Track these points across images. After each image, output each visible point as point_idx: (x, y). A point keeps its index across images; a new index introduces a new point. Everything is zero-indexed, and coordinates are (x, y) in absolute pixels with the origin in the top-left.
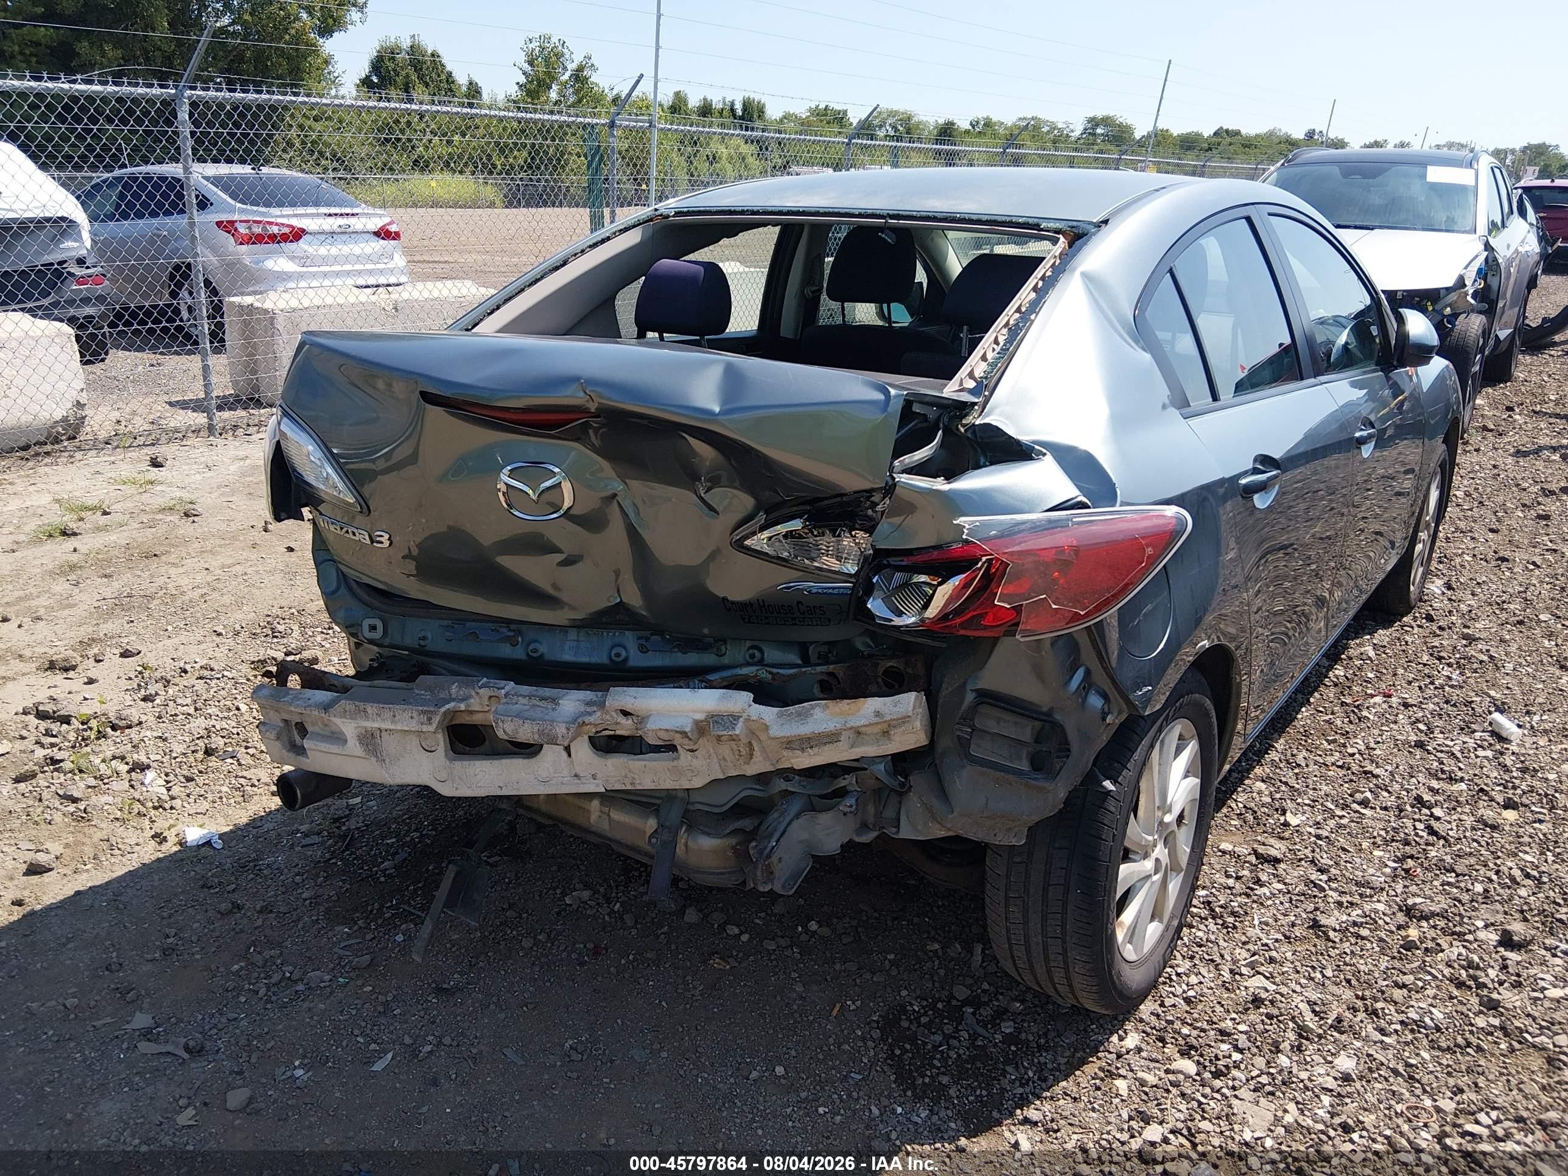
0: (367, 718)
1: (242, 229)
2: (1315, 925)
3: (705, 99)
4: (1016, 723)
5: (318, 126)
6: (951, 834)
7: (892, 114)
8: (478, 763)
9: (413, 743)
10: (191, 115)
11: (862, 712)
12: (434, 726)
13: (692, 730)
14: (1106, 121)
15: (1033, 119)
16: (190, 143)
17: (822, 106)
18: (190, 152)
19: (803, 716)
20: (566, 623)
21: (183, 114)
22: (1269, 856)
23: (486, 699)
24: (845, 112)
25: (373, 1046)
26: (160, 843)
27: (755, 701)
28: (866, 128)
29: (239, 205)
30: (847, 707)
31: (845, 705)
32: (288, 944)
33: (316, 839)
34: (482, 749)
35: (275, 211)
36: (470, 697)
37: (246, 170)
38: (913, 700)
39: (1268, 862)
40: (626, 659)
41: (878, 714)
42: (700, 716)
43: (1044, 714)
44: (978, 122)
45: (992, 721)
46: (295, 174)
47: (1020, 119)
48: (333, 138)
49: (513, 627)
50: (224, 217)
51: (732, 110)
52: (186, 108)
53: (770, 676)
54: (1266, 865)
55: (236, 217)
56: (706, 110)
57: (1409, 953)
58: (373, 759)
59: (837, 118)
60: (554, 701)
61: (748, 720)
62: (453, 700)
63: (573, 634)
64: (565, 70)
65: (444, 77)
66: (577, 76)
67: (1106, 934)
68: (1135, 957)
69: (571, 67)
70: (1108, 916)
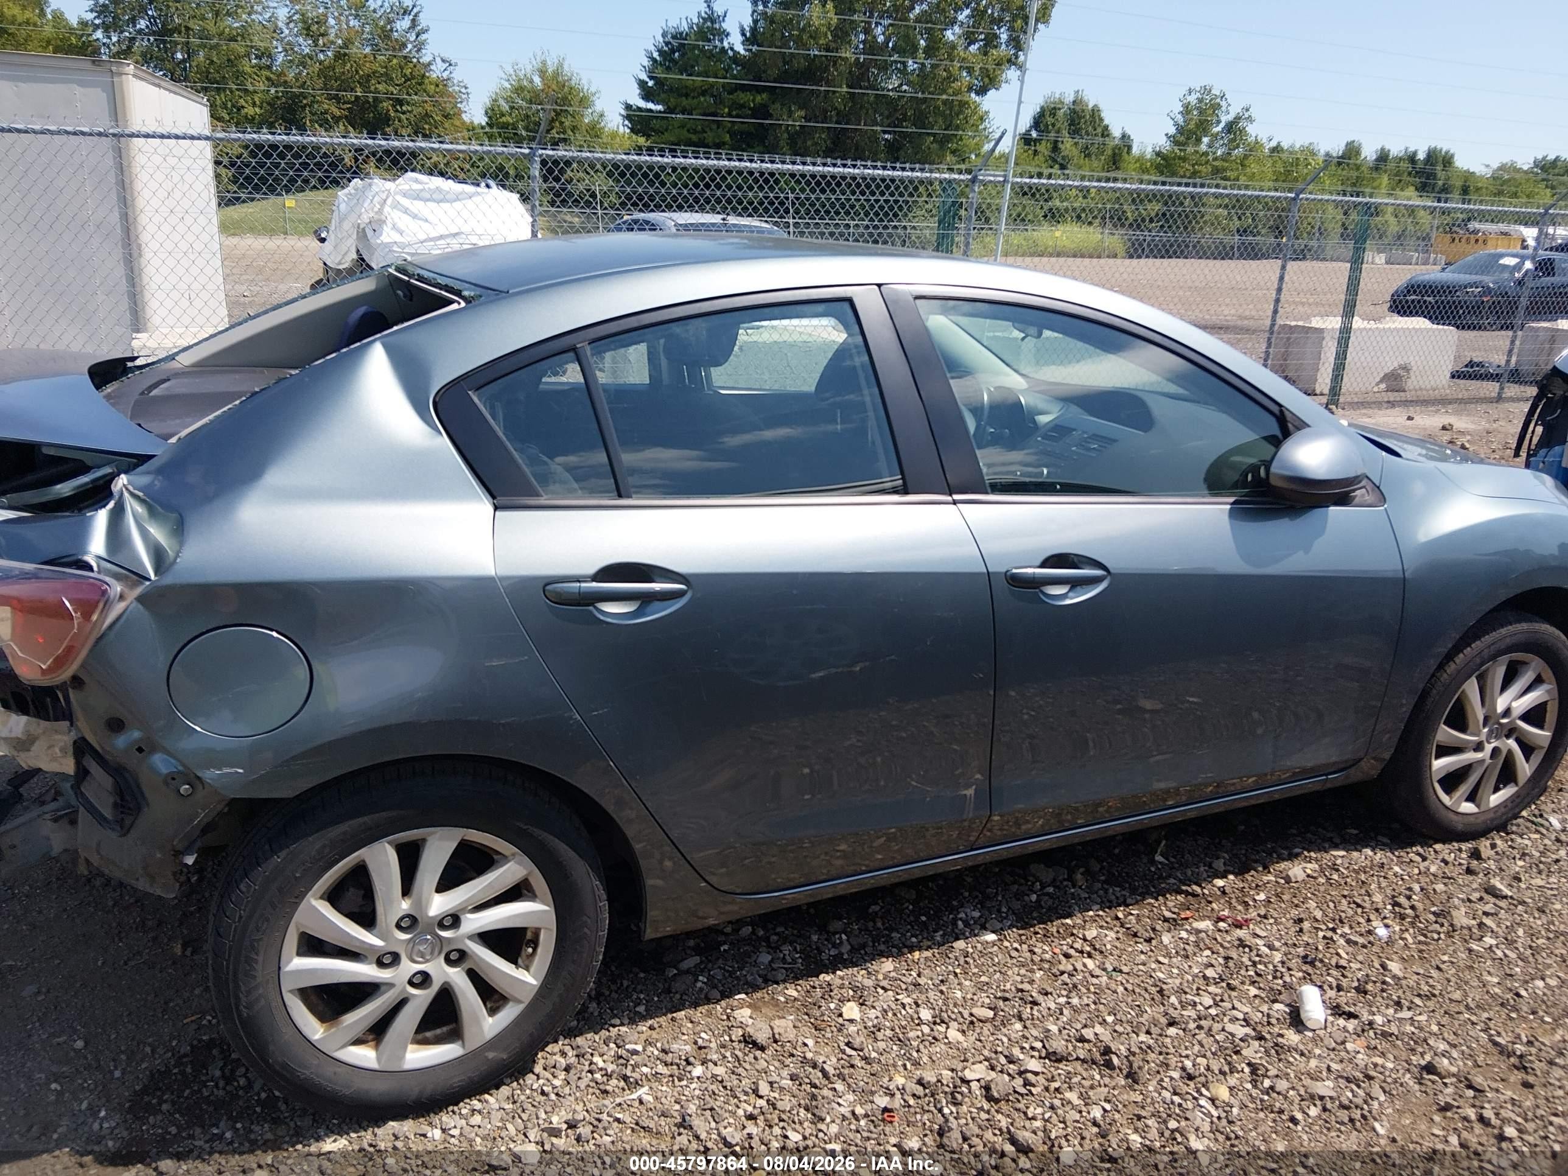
2: (684, 1123)
4: (100, 770)
21: (536, 171)
41: (11, 730)
64: (1219, 122)
65: (1099, 130)
66: (1230, 127)
67: (240, 1016)
68: (374, 1065)
69: (1225, 119)
70: (237, 998)
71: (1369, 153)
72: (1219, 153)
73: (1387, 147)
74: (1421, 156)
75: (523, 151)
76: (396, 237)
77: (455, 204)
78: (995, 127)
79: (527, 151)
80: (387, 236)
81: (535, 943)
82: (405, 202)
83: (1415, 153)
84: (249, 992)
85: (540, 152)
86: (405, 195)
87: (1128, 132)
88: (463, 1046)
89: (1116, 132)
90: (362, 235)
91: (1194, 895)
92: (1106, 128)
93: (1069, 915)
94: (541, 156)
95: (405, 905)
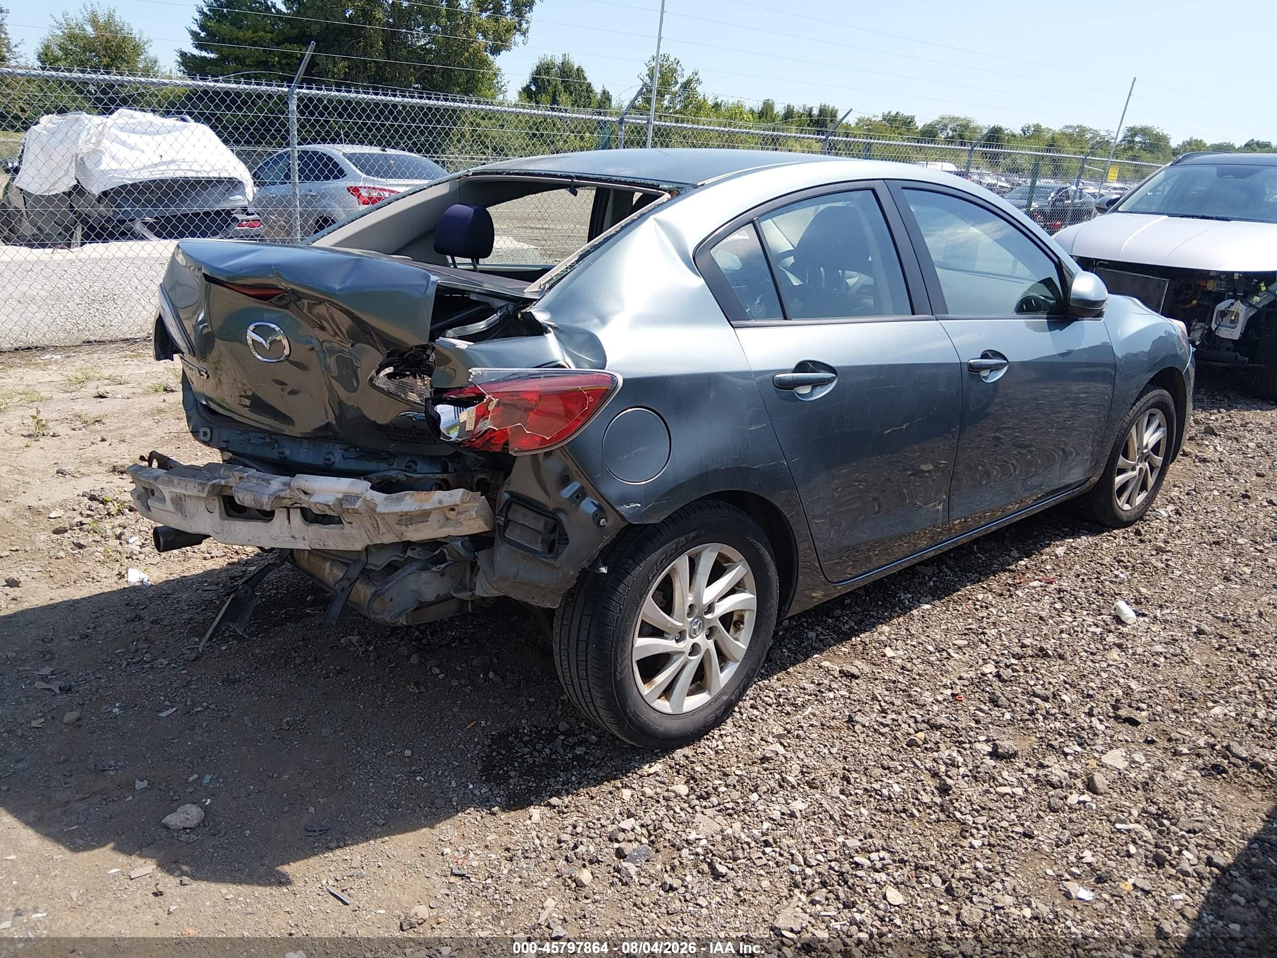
0: (174, 486)
1: (364, 193)
2: (850, 720)
3: (789, 106)
4: (534, 518)
5: (485, 122)
6: (502, 594)
7: (953, 119)
8: (237, 522)
9: (202, 506)
10: (298, 107)
11: (432, 500)
12: (206, 492)
13: (334, 505)
14: (1144, 131)
15: (1078, 127)
16: (296, 126)
17: (893, 113)
18: (296, 133)
19: (399, 500)
20: (299, 435)
21: (293, 106)
22: (848, 672)
23: (238, 478)
24: (913, 118)
25: (166, 703)
26: (119, 579)
27: (372, 488)
28: (930, 133)
29: (364, 176)
30: (424, 496)
31: (423, 495)
32: (157, 643)
33: (214, 587)
34: (245, 515)
35: (391, 181)
36: (230, 477)
37: (376, 150)
38: (460, 494)
39: (847, 676)
40: (333, 463)
41: (440, 502)
42: (340, 496)
43: (550, 513)
44: (1028, 128)
45: (520, 515)
46: (407, 153)
47: (1067, 127)
48: (494, 132)
49: (273, 437)
50: (353, 184)
51: (810, 115)
52: (295, 102)
53: (405, 478)
54: (844, 678)
55: (361, 184)
56: (789, 114)
57: (909, 749)
58: (180, 514)
59: (906, 123)
60: (268, 481)
61: (365, 500)
62: (220, 478)
63: (305, 444)
64: (676, 83)
65: (584, 87)
66: (686, 85)
67: (615, 680)
68: (670, 711)
69: (681, 80)
70: (616, 667)
71: (779, 109)
72: (678, 107)
73: (792, 104)
74: (815, 112)
75: (283, 89)
76: (114, 165)
77: (156, 137)
78: (505, 81)
79: (286, 90)
80: (106, 164)
81: (741, 621)
82: (123, 136)
83: (811, 110)
84: (622, 662)
85: (298, 90)
86: (121, 129)
87: (608, 89)
88: (710, 694)
89: (598, 89)
90: (81, 164)
91: (1013, 571)
92: (589, 85)
93: (958, 590)
94: (298, 94)
95: (690, 599)
